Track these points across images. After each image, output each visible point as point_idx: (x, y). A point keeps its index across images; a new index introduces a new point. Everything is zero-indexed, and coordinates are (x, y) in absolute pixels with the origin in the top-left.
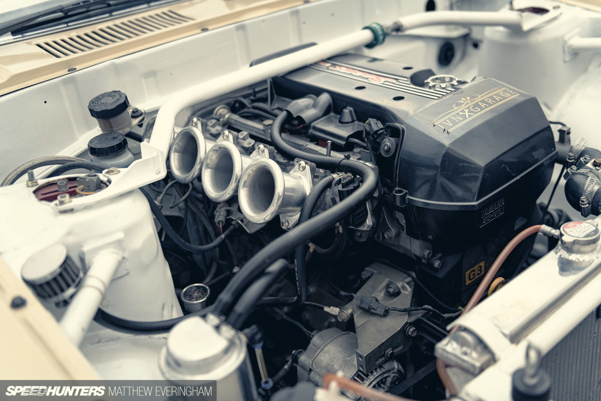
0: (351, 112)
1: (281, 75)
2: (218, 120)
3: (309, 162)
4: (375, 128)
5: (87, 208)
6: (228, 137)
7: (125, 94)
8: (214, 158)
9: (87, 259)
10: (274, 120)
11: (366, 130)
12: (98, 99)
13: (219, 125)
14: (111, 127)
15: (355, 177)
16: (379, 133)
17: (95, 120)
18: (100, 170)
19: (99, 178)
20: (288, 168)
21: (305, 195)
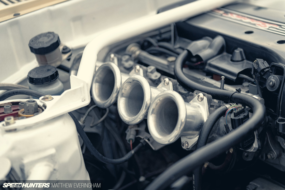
0: (241, 52)
1: (183, 20)
2: (130, 56)
3: (206, 94)
4: (262, 67)
5: (27, 128)
6: (139, 71)
7: (57, 35)
8: (127, 89)
9: (26, 169)
10: (177, 58)
11: (254, 68)
12: (36, 38)
13: (131, 60)
14: (46, 61)
15: (245, 107)
16: (265, 71)
17: (33, 55)
18: (38, 97)
19: (37, 104)
20: (188, 98)
21: (203, 121)
